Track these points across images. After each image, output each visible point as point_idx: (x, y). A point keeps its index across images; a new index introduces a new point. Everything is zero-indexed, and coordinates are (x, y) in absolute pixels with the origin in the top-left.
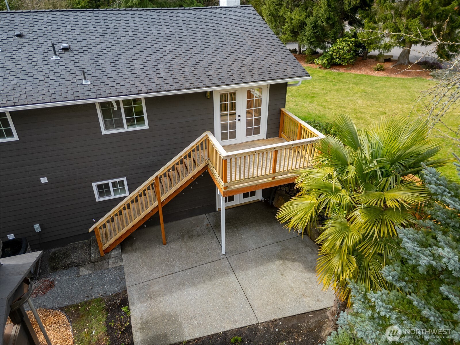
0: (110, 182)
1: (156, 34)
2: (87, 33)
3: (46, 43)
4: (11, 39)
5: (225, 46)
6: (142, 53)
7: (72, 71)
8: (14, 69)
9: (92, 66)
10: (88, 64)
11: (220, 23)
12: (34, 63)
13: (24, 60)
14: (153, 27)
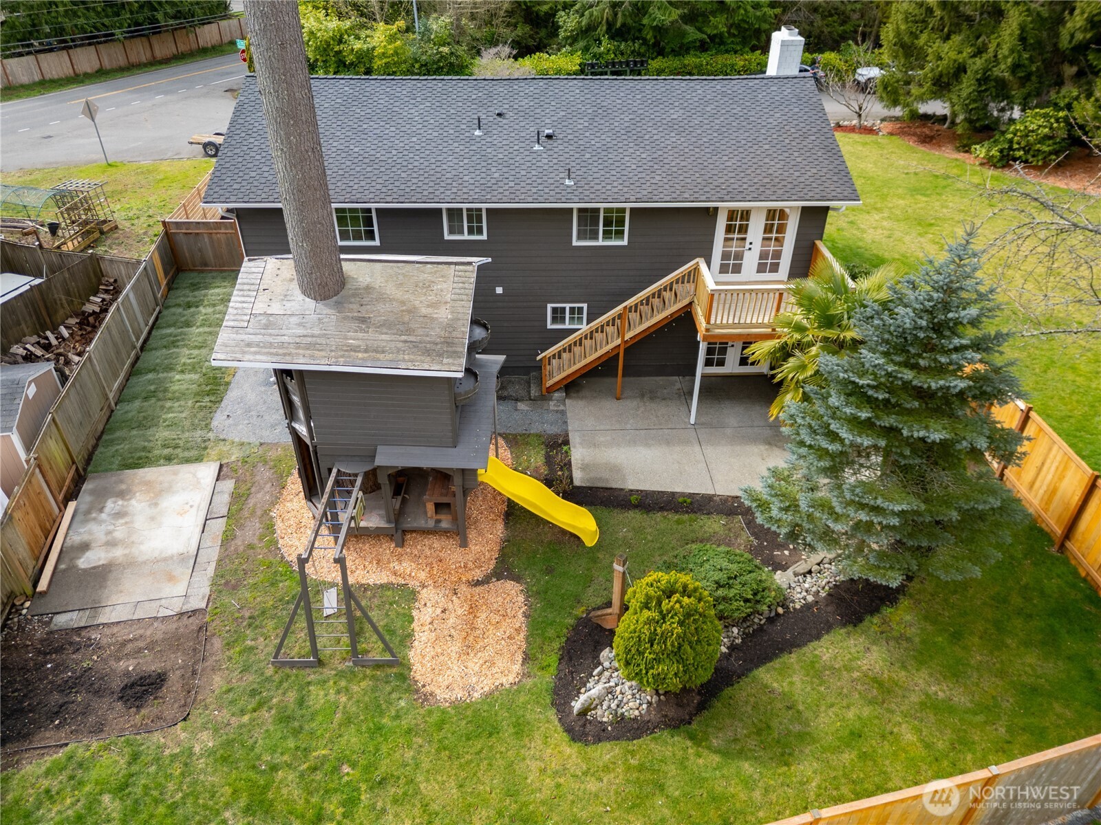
0: (568, 306)
1: (658, 119)
2: (574, 114)
3: (527, 127)
4: (491, 119)
5: (750, 144)
6: (637, 148)
7: (556, 167)
8: (495, 159)
9: (577, 161)
10: (573, 158)
11: (753, 106)
12: (515, 153)
13: (505, 148)
14: (656, 109)
